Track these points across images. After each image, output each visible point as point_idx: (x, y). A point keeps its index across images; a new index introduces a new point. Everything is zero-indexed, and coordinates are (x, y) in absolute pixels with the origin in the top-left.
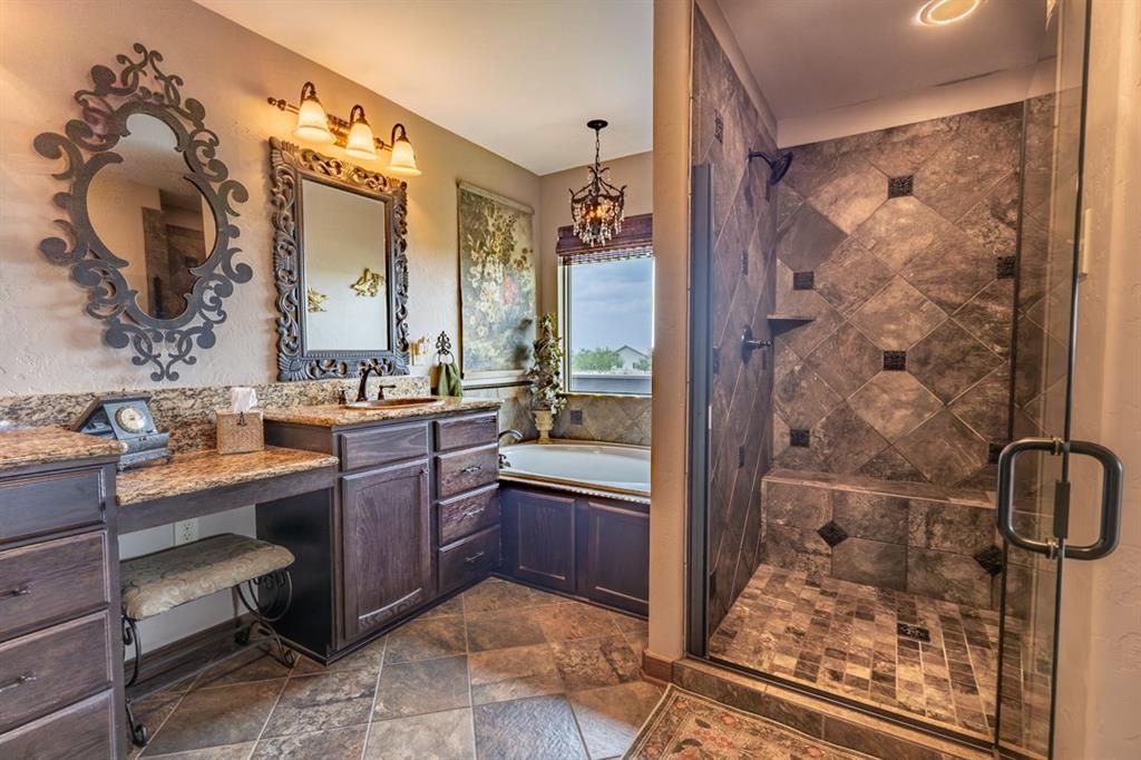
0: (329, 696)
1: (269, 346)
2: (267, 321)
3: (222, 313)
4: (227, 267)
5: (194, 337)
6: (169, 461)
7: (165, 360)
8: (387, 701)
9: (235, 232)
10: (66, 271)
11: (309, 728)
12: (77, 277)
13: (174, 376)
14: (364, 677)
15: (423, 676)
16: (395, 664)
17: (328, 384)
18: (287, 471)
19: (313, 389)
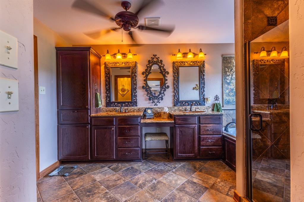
0: (169, 165)
1: (173, 100)
2: (172, 95)
3: (164, 94)
4: (165, 87)
5: (160, 99)
6: (153, 118)
7: (156, 102)
8: (176, 170)
9: (167, 80)
10: (145, 90)
11: (163, 168)
12: (146, 91)
13: (157, 105)
14: (177, 166)
15: (185, 170)
16: (183, 167)
17: (184, 107)
18: (164, 122)
19: (181, 108)
